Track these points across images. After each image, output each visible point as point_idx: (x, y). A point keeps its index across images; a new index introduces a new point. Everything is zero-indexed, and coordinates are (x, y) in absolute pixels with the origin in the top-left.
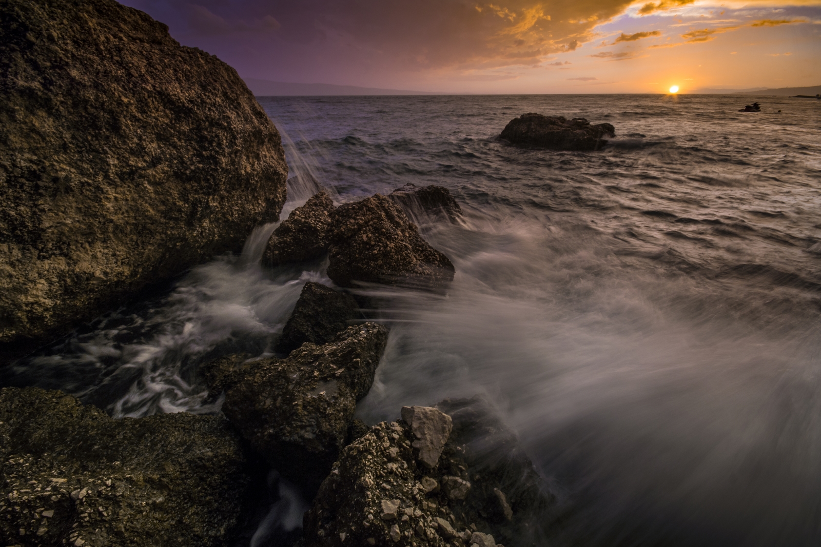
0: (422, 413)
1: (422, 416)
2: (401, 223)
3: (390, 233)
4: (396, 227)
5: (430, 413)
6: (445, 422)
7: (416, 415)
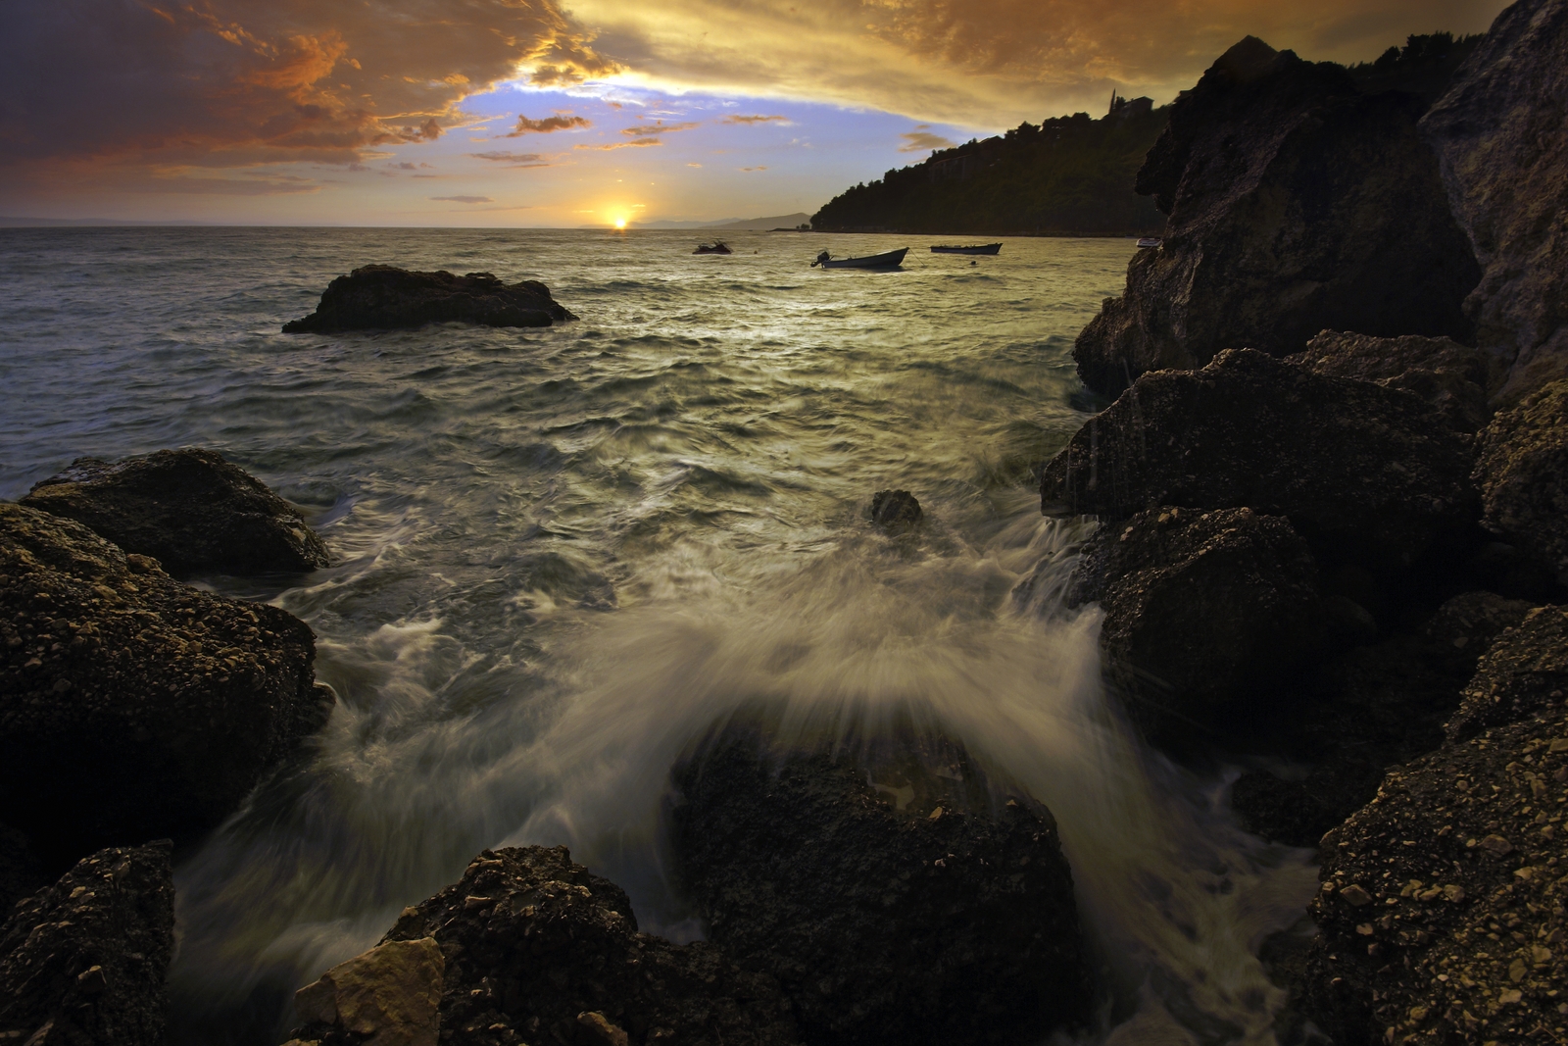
0: (358, 972)
1: (358, 980)
2: (100, 562)
3: (69, 597)
4: (86, 577)
5: (376, 960)
6: (423, 956)
7: (340, 987)
